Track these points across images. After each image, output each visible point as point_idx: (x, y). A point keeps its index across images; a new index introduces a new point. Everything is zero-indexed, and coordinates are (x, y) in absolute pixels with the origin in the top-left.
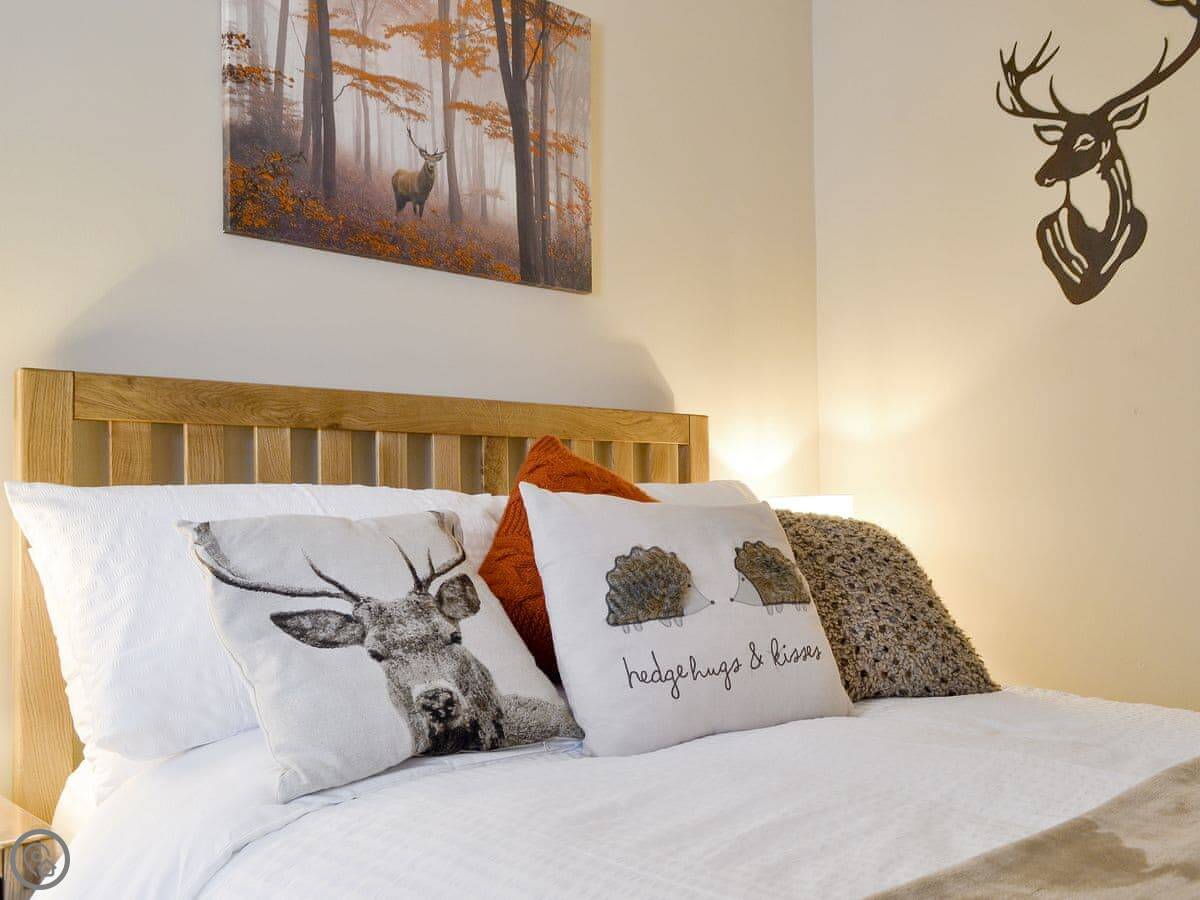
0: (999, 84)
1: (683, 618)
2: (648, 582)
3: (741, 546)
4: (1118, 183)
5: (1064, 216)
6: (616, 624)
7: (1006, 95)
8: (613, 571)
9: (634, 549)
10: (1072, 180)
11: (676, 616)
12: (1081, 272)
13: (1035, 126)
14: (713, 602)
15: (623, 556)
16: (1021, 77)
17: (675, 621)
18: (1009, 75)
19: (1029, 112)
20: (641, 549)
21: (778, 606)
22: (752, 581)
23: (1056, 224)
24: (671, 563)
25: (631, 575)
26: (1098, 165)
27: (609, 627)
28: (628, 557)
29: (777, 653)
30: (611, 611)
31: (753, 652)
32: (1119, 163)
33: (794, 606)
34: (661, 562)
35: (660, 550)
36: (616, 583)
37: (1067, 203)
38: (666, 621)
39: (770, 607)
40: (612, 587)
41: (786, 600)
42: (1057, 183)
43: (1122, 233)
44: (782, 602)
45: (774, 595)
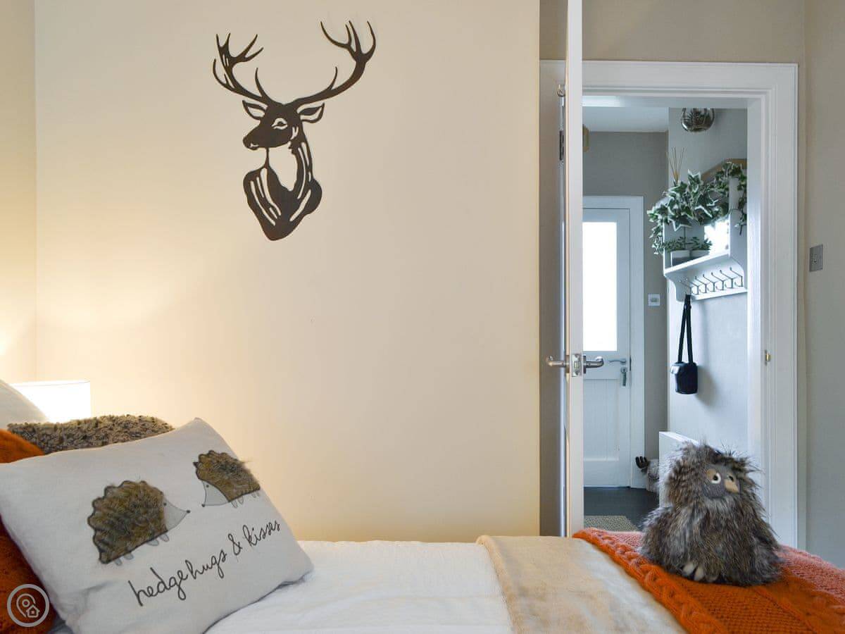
0: (215, 61)
1: (168, 534)
2: (129, 513)
3: (197, 460)
4: (303, 159)
5: (264, 173)
6: (109, 561)
7: (221, 72)
8: (93, 514)
9: (107, 490)
10: (270, 149)
11: (161, 534)
12: (276, 217)
13: (244, 102)
14: (188, 512)
15: (99, 499)
16: (234, 61)
17: (162, 539)
18: (224, 57)
19: (239, 89)
20: (114, 487)
21: (240, 499)
22: (215, 485)
23: (258, 179)
24: (144, 490)
25: (111, 512)
26: (289, 143)
27: (104, 565)
28: (104, 498)
29: (250, 537)
30: (101, 551)
31: (233, 541)
32: (304, 145)
33: (250, 495)
34: (135, 492)
35: (130, 483)
36: (99, 524)
37: (267, 165)
38: (152, 542)
39: (234, 501)
40: (96, 530)
41: (244, 491)
42: (259, 149)
43: (306, 194)
44: (242, 495)
45: (234, 491)
